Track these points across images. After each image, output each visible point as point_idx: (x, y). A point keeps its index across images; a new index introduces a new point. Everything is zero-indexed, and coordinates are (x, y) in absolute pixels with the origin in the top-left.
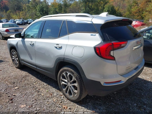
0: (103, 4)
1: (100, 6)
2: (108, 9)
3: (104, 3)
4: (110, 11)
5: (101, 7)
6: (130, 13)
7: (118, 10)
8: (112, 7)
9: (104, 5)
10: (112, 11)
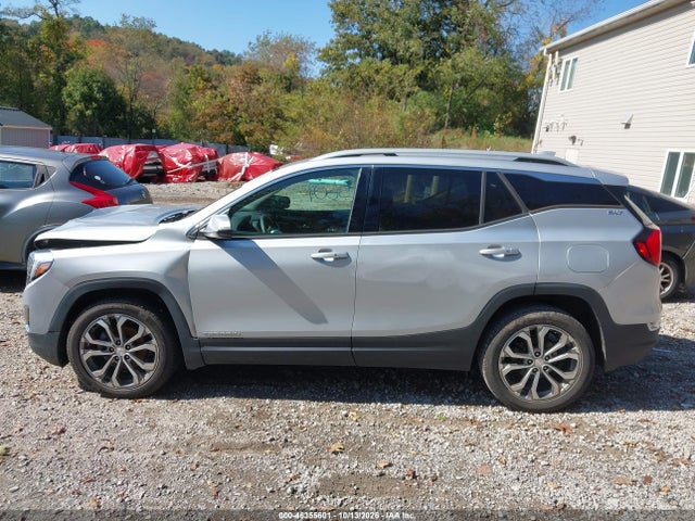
0: (53, 63)
1: (37, 70)
2: (85, 89)
3: (58, 57)
4: (96, 101)
5: (48, 74)
6: (188, 116)
7: (134, 96)
8: (101, 80)
9: (62, 68)
10: (105, 101)
